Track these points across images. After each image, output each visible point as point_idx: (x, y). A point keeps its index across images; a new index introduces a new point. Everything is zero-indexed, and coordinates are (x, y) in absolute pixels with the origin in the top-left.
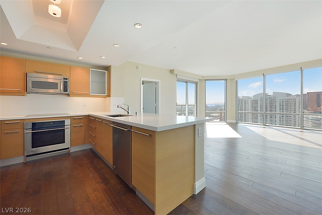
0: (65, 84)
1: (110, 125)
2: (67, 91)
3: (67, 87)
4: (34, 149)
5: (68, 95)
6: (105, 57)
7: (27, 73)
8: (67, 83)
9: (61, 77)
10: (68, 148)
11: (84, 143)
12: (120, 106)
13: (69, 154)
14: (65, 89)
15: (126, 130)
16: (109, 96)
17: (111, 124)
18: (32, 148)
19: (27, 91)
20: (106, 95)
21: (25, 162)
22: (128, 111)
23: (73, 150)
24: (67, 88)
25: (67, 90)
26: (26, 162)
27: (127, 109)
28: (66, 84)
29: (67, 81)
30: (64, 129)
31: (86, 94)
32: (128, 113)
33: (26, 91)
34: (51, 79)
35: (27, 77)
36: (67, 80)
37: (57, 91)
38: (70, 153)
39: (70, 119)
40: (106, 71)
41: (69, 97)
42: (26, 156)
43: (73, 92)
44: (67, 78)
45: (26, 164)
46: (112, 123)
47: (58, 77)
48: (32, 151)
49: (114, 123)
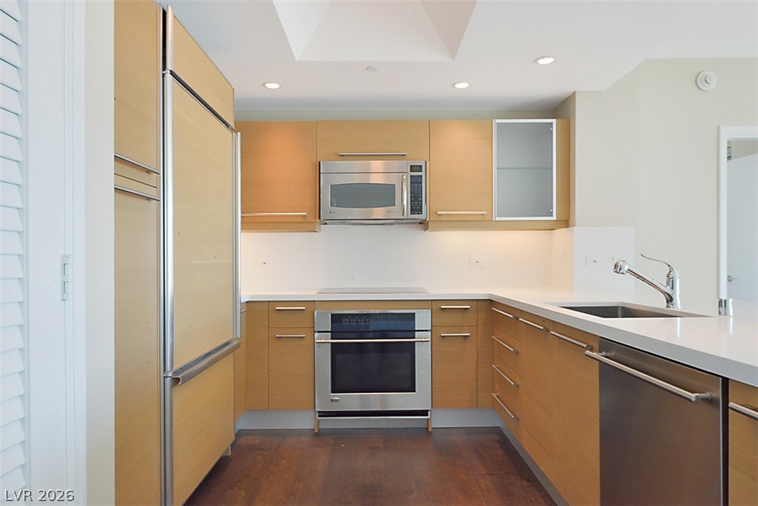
0: (414, 187)
1: (588, 352)
2: (421, 211)
3: (421, 197)
4: (337, 396)
5: (424, 225)
6: (551, 60)
7: (320, 163)
8: (421, 183)
9: (404, 165)
10: (424, 413)
11: (475, 405)
12: (626, 268)
13: (426, 432)
14: (416, 207)
15: (693, 396)
16: (566, 221)
17: (591, 350)
18: (332, 392)
19: (320, 218)
20: (554, 218)
21: (316, 431)
22: (668, 290)
23: (440, 420)
24: (421, 201)
25: (421, 207)
26: (319, 430)
27: (661, 281)
28: (418, 187)
29: (421, 176)
30: (414, 342)
31: (480, 218)
32: (670, 299)
33: (318, 216)
34: (377, 172)
35: (320, 173)
36: (421, 171)
37: (395, 212)
38: (430, 430)
39: (430, 310)
40: (554, 121)
41: (427, 232)
42: (319, 412)
43: (440, 215)
44: (421, 166)
45: (318, 434)
46: (596, 346)
47: (396, 164)
48: (332, 400)
49: (606, 344)
